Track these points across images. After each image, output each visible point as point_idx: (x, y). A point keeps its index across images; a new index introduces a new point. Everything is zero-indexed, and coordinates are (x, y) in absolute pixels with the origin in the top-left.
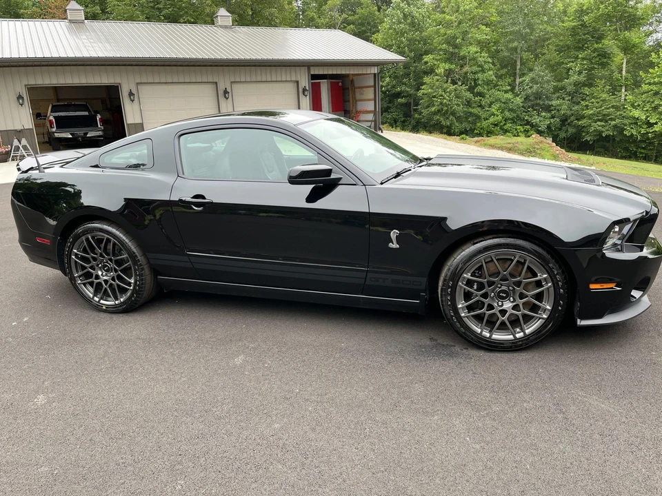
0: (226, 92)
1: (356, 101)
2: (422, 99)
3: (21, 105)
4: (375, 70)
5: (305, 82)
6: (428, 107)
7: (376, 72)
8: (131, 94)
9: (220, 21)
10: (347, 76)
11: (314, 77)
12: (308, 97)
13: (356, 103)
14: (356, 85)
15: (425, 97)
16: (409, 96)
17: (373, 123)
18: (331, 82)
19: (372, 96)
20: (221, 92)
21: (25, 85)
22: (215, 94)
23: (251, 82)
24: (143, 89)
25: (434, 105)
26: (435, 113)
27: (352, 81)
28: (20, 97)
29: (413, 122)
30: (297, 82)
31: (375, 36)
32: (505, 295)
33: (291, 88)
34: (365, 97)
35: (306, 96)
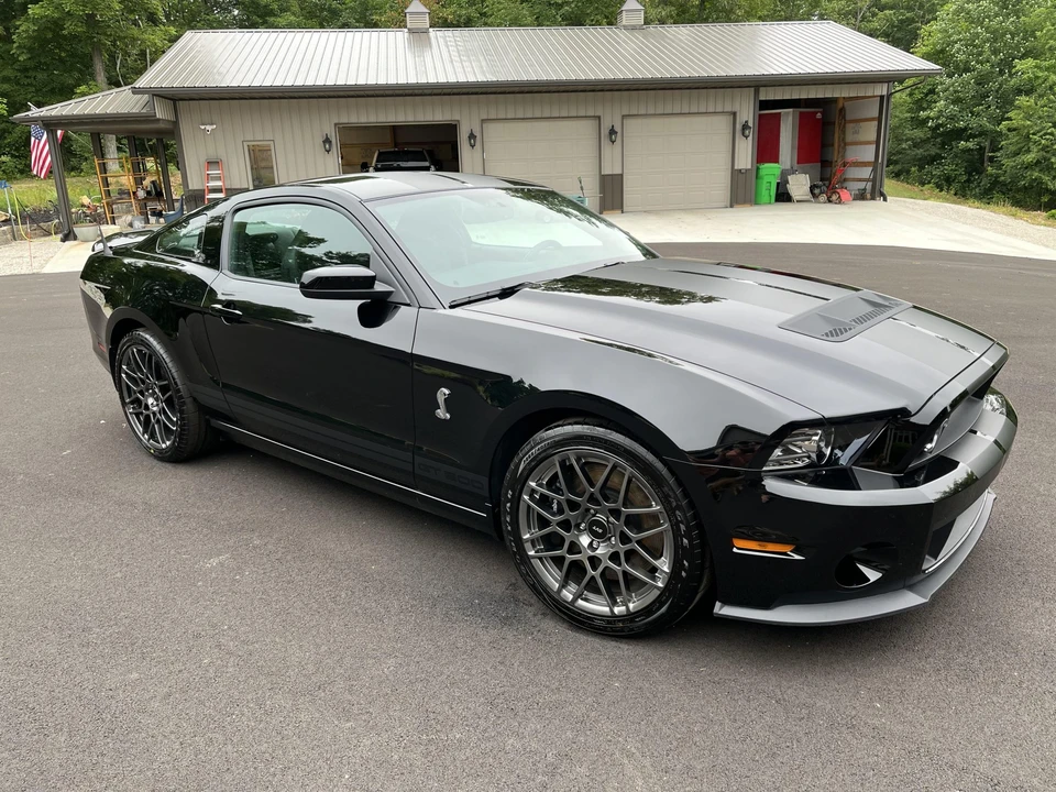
0: (612, 132)
1: (845, 144)
2: (1007, 138)
3: (328, 151)
4: (882, 90)
5: (747, 114)
6: (1016, 154)
7: (885, 93)
8: (472, 136)
9: (625, 19)
10: (834, 101)
11: (764, 105)
12: (750, 138)
13: (844, 149)
14: (848, 118)
15: (1012, 135)
16: (983, 133)
17: (870, 184)
18: (801, 113)
19: (873, 137)
20: (605, 132)
21: (336, 124)
22: (596, 135)
23: (655, 115)
24: (491, 128)
25: (1028, 151)
26: (1029, 167)
27: (843, 110)
28: (327, 141)
29: (985, 182)
30: (734, 114)
31: (927, 27)
32: (600, 531)
33: (721, 125)
34: (861, 138)
35: (747, 137)
